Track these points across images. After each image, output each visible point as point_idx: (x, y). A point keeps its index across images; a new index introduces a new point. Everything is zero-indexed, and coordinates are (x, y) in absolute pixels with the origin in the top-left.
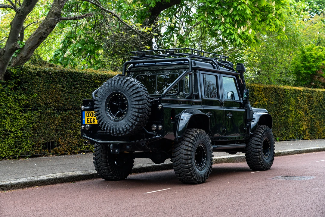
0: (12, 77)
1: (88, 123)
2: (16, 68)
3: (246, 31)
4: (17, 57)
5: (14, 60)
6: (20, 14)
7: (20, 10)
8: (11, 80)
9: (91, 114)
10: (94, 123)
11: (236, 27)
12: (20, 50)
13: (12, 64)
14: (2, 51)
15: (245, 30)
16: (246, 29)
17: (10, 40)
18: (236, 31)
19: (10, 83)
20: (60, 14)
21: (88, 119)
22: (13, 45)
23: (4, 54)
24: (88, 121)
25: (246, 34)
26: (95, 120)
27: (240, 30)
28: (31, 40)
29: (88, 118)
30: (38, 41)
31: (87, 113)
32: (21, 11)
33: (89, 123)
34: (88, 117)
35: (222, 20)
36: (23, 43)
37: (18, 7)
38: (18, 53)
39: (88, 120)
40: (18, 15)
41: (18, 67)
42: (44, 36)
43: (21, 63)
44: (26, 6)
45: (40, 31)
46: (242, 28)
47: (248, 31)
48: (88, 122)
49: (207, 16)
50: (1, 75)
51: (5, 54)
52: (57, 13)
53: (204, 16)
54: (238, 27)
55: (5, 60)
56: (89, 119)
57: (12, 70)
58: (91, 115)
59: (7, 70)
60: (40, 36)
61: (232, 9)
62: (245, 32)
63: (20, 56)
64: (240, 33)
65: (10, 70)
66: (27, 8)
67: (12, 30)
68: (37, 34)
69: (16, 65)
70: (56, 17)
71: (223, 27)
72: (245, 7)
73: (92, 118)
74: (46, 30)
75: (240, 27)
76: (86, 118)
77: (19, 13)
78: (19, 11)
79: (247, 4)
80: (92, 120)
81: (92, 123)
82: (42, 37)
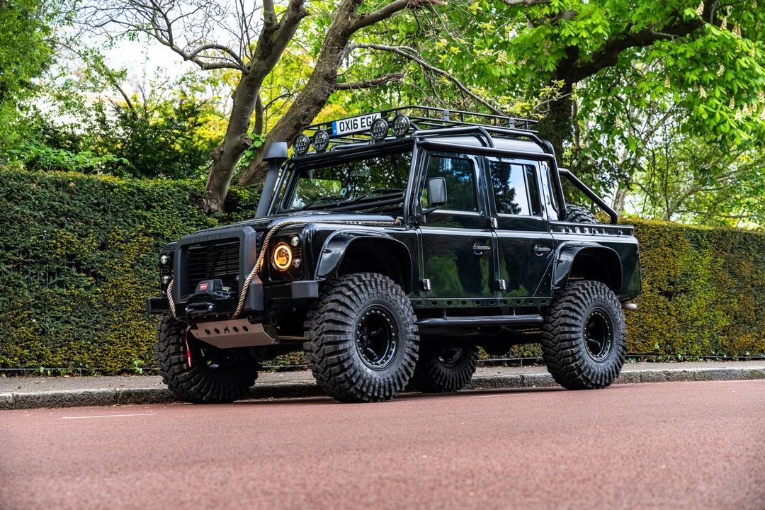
0: (240, 206)
2: (247, 189)
3: (755, 114)
4: (249, 166)
5: (245, 174)
6: (249, 76)
7: (249, 68)
8: (238, 211)
11: (732, 106)
12: (255, 151)
13: (241, 181)
14: (217, 152)
15: (753, 112)
16: (755, 111)
17: (231, 130)
18: (732, 115)
19: (236, 218)
20: (335, 77)
22: (238, 139)
23: (220, 159)
25: (754, 120)
27: (740, 112)
28: (277, 131)
30: (291, 133)
32: (251, 70)
35: (702, 93)
36: (261, 139)
37: (246, 61)
38: (252, 158)
40: (245, 78)
41: (253, 187)
42: (304, 123)
43: (258, 178)
44: (260, 59)
45: (295, 113)
46: (745, 108)
47: (758, 115)
49: (669, 87)
50: (218, 202)
51: (222, 158)
52: (328, 76)
53: (663, 86)
54: (736, 107)
55: (223, 170)
57: (239, 192)
59: (230, 192)
60: (296, 123)
61: (722, 69)
62: (753, 116)
63: (257, 164)
64: (740, 120)
65: (236, 192)
66: (262, 62)
67: (236, 109)
68: (290, 118)
69: (249, 182)
70: (326, 83)
71: (705, 107)
72: (749, 63)
74: (308, 110)
75: (742, 108)
77: (248, 74)
78: (247, 70)
79: (753, 56)
82: (300, 124)
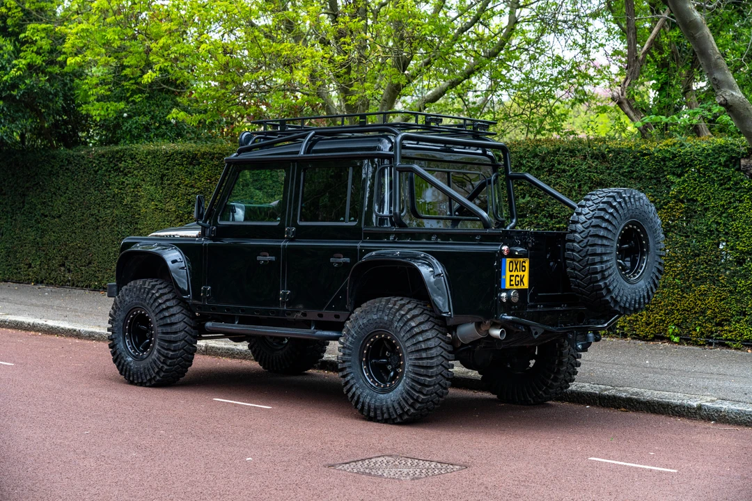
1: (511, 285)
9: (516, 265)
10: (522, 287)
21: (511, 276)
24: (511, 280)
26: (524, 280)
29: (512, 273)
31: (511, 262)
33: (513, 285)
34: (512, 271)
39: (512, 278)
48: (512, 283)
56: (513, 276)
58: (516, 268)
73: (519, 274)
76: (508, 274)
80: (518, 279)
81: (519, 287)
